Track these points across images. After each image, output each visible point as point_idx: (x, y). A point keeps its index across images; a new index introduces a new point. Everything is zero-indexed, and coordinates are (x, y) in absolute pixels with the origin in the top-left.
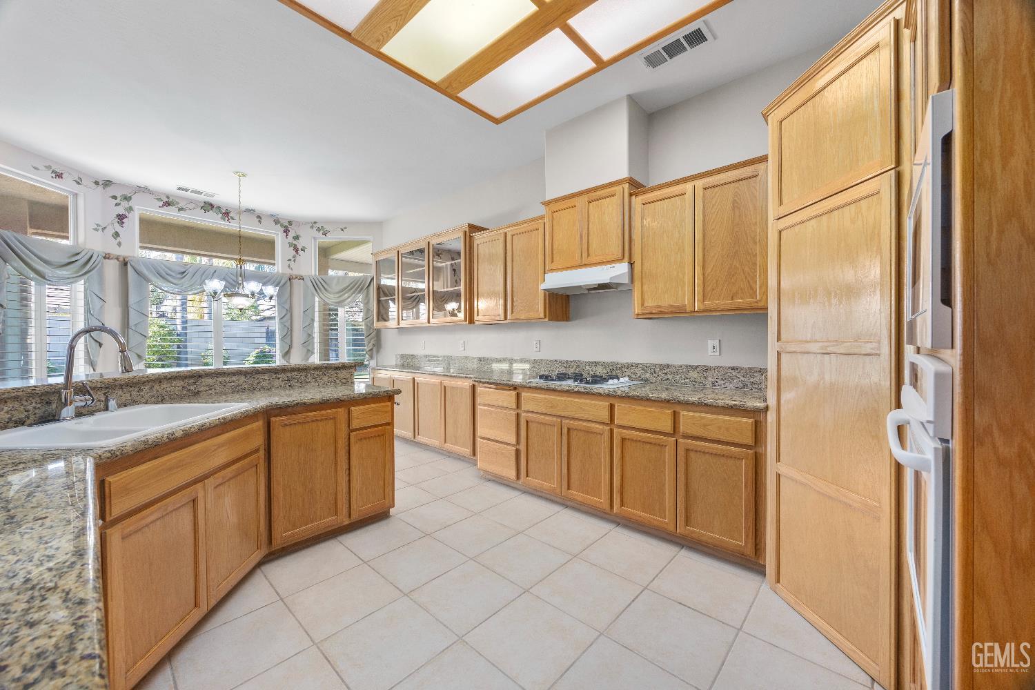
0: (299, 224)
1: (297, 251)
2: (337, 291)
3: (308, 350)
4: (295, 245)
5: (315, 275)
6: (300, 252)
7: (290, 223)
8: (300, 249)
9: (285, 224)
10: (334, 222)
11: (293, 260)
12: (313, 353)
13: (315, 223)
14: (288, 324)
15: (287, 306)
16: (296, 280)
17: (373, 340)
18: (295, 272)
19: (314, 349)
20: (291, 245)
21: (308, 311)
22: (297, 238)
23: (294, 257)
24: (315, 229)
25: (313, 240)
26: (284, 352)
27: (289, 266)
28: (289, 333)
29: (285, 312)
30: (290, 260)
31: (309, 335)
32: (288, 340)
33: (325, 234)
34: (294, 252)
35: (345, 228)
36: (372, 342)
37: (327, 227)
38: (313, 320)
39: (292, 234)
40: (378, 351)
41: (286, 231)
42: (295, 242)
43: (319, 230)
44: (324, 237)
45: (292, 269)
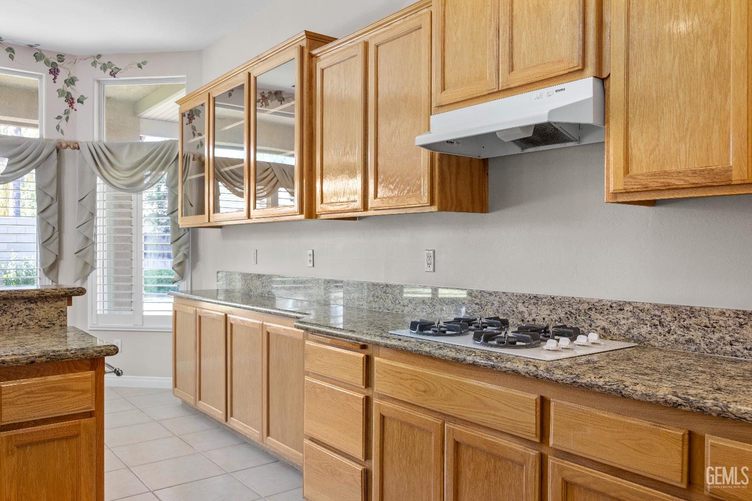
0: (75, 59)
1: (71, 104)
2: (130, 166)
3: (86, 264)
4: (69, 93)
5: (100, 141)
6: (76, 105)
7: (61, 57)
8: (76, 101)
9: (52, 60)
10: (124, 54)
11: (64, 117)
12: (93, 268)
13: (99, 56)
14: (54, 221)
15: (52, 192)
16: (68, 150)
17: (183, 248)
18: (67, 137)
19: (94, 261)
20: (61, 93)
21: (88, 199)
22: (71, 81)
23: (67, 112)
24: (99, 66)
25: (96, 85)
26: (47, 266)
27: (58, 128)
28: (56, 235)
29: (47, 201)
30: (59, 118)
31: (87, 239)
32: (54, 246)
33: (113, 74)
34: (67, 105)
35: (144, 63)
36: (183, 250)
37: (117, 64)
38: (93, 215)
39: (63, 76)
40: (194, 266)
41: (54, 72)
42: (69, 89)
43: (104, 68)
44: (113, 78)
45: (62, 133)
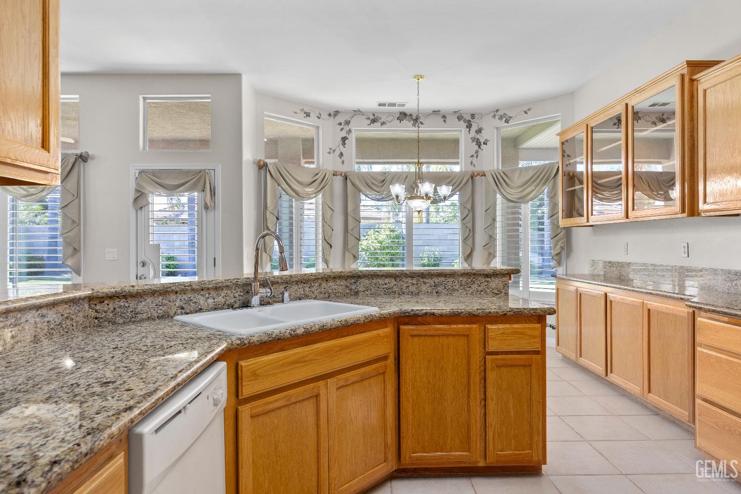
0: (482, 116)
1: (479, 147)
2: (520, 184)
3: (490, 253)
4: (478, 139)
5: (498, 169)
6: (483, 146)
7: (473, 116)
8: (482, 144)
9: (468, 119)
10: (514, 105)
11: (475, 155)
12: (494, 257)
13: (497, 111)
14: (470, 225)
15: (469, 206)
16: (478, 176)
17: (562, 241)
18: (478, 169)
19: (495, 251)
20: (473, 139)
21: (490, 210)
22: (479, 131)
23: (477, 152)
24: (497, 117)
25: (495, 130)
26: (466, 255)
27: (471, 163)
28: (471, 234)
29: (466, 212)
30: (472, 156)
31: (491, 237)
32: (470, 242)
33: (507, 121)
34: (477, 147)
35: (529, 110)
36: (560, 244)
37: (509, 113)
38: (494, 220)
39: (474, 128)
40: (568, 255)
41: (469, 126)
42: (478, 136)
43: (501, 118)
44: (507, 124)
45: (474, 166)
